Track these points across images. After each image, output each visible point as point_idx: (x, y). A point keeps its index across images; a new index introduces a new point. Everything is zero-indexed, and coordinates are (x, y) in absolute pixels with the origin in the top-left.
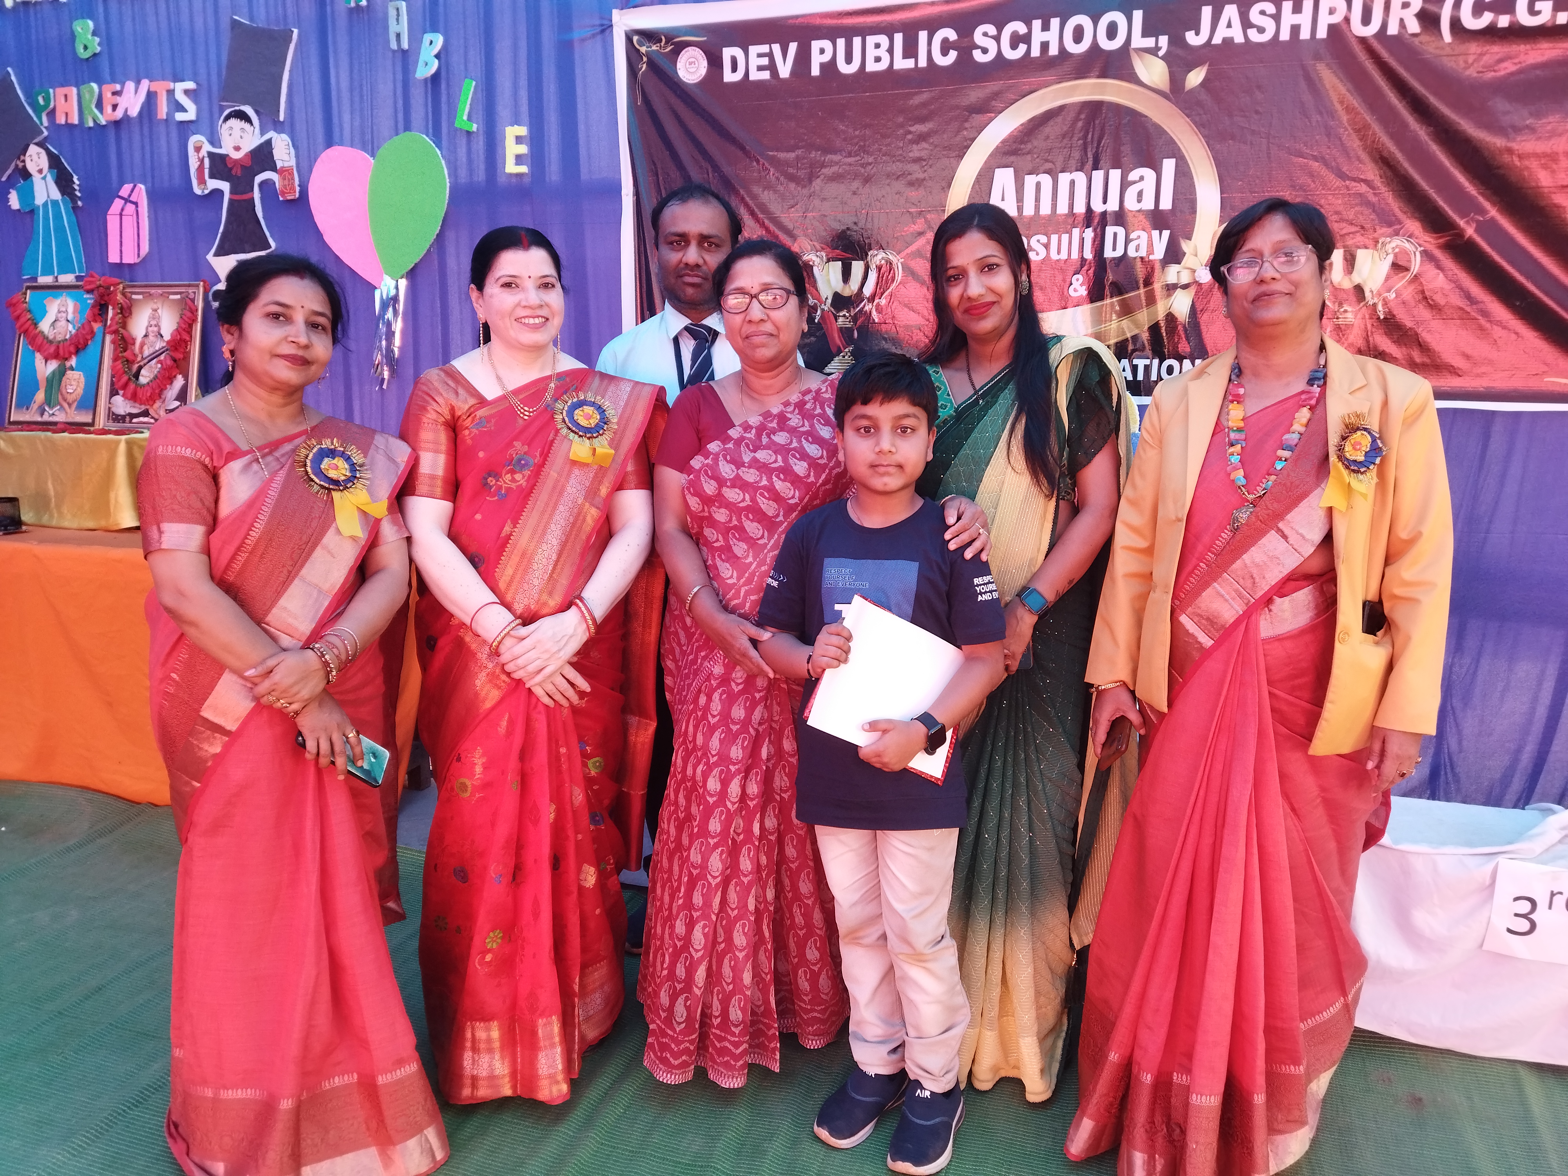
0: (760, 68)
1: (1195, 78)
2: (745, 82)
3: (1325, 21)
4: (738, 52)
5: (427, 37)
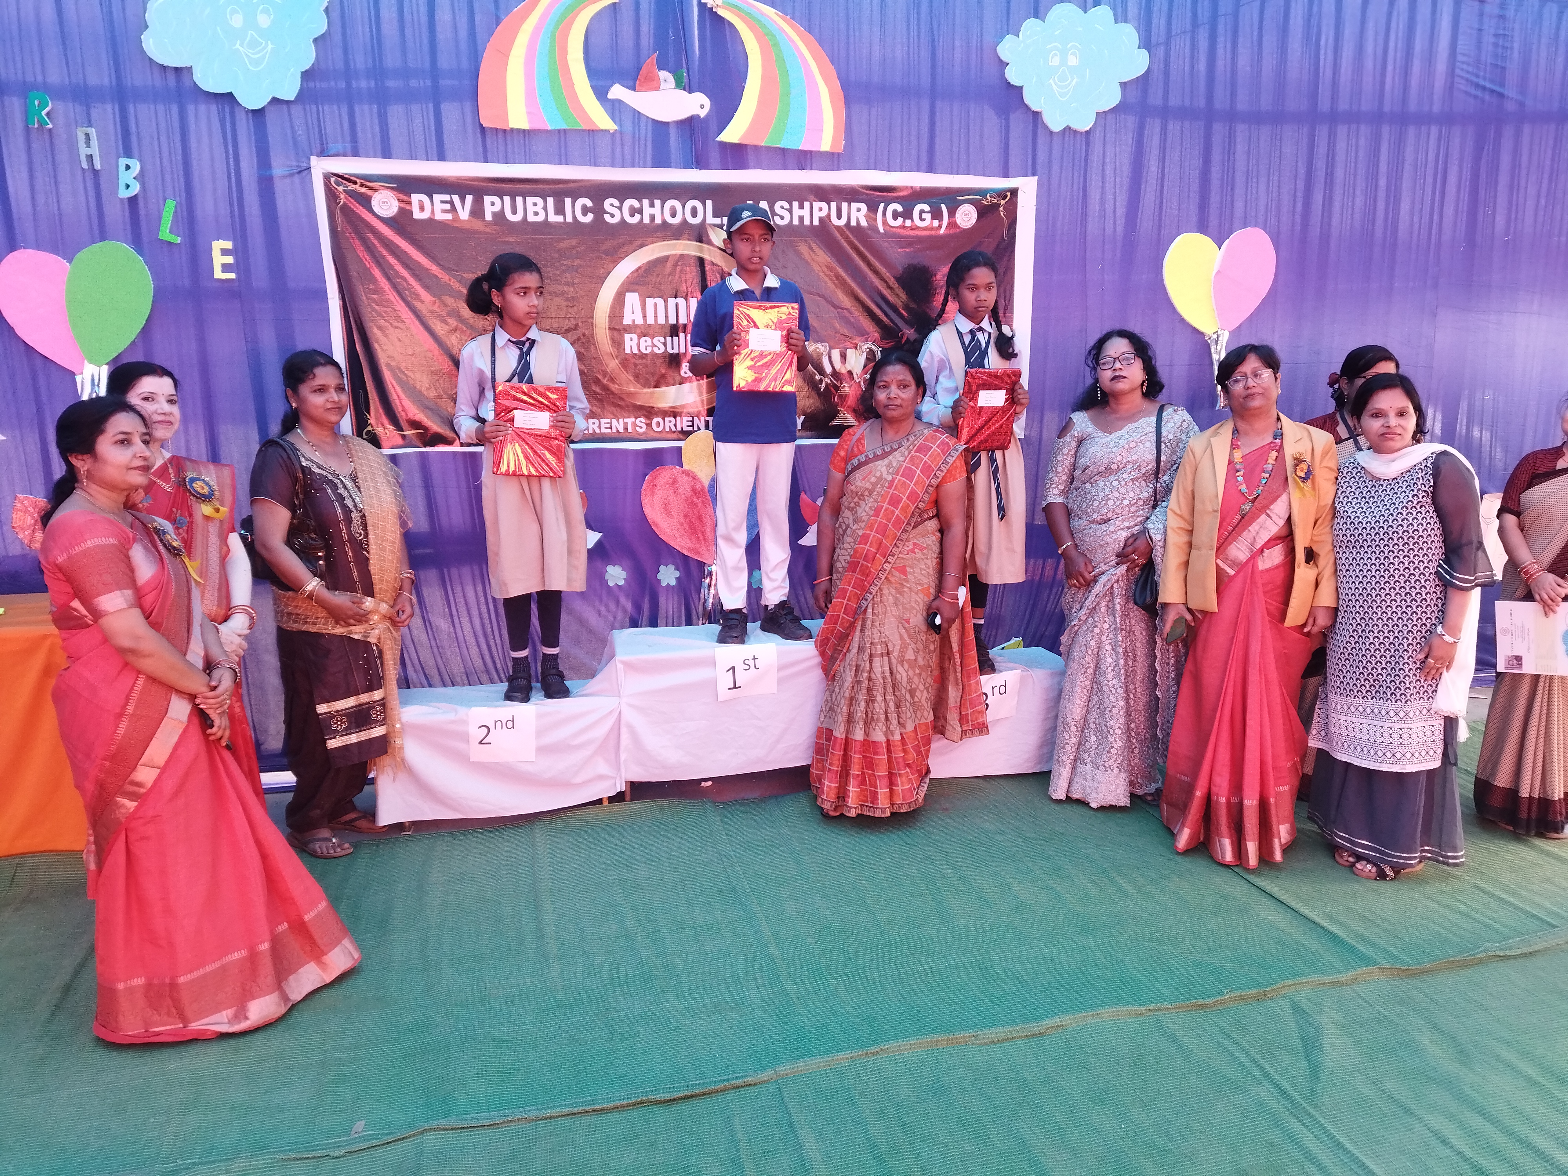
0: (445, 211)
2: (431, 221)
3: (817, 215)
4: (424, 198)
5: (123, 162)
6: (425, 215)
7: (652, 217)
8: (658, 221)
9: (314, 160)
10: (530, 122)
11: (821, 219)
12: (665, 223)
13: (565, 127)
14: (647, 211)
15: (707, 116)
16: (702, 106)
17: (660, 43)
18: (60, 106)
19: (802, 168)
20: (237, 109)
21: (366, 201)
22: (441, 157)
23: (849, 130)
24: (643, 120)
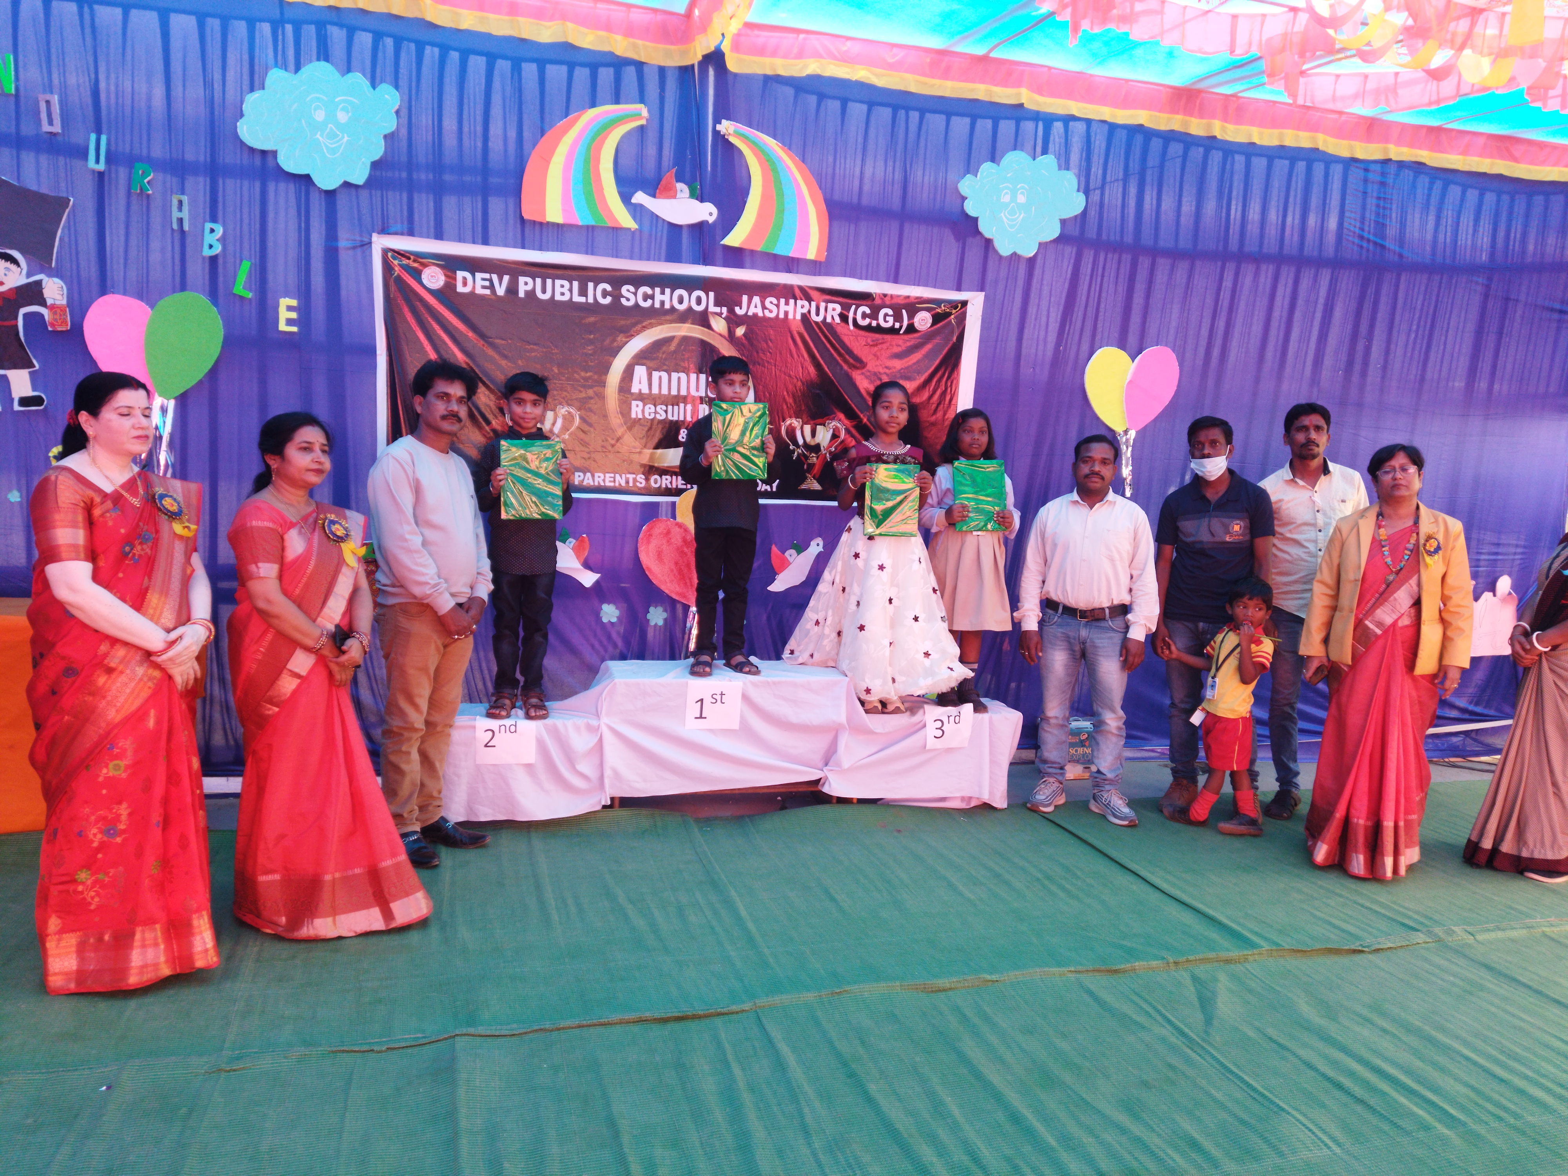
0: (484, 287)
1: (740, 331)
2: (472, 294)
3: (800, 311)
4: (468, 275)
5: (208, 226)
6: (467, 290)
7: (662, 303)
8: (667, 306)
9: (375, 237)
10: (564, 217)
11: (803, 315)
12: (673, 308)
13: (593, 223)
14: (658, 297)
15: (715, 222)
16: (711, 214)
17: (679, 160)
18: (160, 176)
19: (789, 271)
20: (312, 189)
21: (417, 274)
22: (486, 242)
23: (830, 242)
24: (660, 223)
